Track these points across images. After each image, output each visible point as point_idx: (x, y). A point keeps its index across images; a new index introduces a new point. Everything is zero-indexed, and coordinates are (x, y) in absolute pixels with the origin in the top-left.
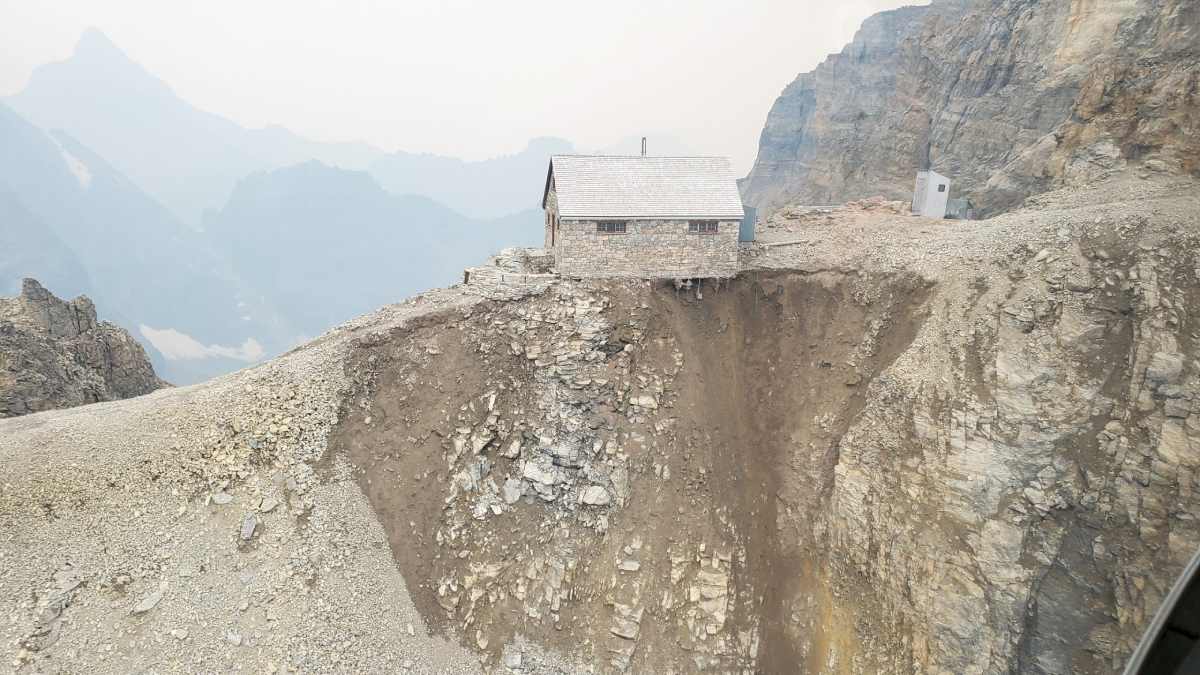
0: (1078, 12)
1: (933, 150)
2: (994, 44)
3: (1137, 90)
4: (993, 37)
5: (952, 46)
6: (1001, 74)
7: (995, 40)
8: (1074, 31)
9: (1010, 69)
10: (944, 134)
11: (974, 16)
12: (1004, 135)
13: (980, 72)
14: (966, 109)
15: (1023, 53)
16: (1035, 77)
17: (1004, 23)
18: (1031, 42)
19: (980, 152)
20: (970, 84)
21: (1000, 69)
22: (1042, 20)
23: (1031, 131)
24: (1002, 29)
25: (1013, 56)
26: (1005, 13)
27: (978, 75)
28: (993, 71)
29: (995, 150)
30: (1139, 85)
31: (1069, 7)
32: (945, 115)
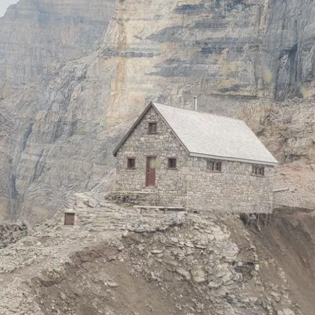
0: (116, 89)
1: (18, 182)
2: (55, 107)
3: (279, 121)
4: (53, 102)
5: (20, 107)
6: (67, 128)
7: (56, 104)
8: (116, 102)
9: (74, 124)
10: (27, 169)
11: (32, 87)
12: (82, 170)
13: (47, 126)
14: (42, 151)
15: (82, 113)
16: (96, 130)
17: (59, 93)
18: (87, 107)
19: (65, 182)
20: (41, 133)
21: (65, 124)
22: (92, 92)
23: (103, 166)
24: (60, 97)
25: (74, 116)
26: (59, 86)
27: (48, 128)
28: (58, 126)
29: (77, 180)
30: (280, 119)
31: (110, 85)
32: (24, 156)
